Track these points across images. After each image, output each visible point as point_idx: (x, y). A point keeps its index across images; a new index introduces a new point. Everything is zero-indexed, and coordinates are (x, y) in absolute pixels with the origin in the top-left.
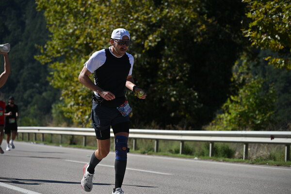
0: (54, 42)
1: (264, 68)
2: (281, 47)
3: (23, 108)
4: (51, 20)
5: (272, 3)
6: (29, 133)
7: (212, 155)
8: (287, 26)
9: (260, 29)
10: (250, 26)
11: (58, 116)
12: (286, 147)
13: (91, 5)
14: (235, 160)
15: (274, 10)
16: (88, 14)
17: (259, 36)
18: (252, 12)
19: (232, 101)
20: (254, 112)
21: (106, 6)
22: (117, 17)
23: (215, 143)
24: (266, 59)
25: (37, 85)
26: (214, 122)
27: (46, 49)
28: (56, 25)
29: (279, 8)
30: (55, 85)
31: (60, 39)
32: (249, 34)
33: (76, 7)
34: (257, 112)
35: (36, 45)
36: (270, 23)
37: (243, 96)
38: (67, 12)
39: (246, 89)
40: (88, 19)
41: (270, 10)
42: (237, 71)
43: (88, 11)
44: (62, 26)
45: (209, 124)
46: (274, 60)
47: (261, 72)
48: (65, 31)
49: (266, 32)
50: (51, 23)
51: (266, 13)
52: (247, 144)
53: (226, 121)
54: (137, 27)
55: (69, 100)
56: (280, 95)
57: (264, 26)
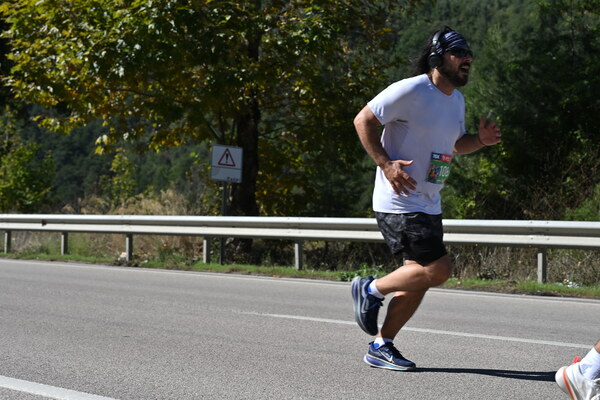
1: (38, 128)
2: (54, 102)
5: (42, 42)
8: (62, 73)
9: (26, 76)
10: (13, 71)
12: (63, 237)
15: (44, 51)
17: (24, 86)
18: (14, 52)
20: (25, 190)
24: (35, 119)
29: (50, 48)
32: (9, 82)
34: (27, 189)
36: (39, 69)
37: (8, 167)
39: (13, 157)
41: (39, 50)
46: (45, 121)
47: (34, 136)
49: (34, 81)
51: (33, 55)
52: (9, 231)
56: (59, 167)
57: (30, 72)
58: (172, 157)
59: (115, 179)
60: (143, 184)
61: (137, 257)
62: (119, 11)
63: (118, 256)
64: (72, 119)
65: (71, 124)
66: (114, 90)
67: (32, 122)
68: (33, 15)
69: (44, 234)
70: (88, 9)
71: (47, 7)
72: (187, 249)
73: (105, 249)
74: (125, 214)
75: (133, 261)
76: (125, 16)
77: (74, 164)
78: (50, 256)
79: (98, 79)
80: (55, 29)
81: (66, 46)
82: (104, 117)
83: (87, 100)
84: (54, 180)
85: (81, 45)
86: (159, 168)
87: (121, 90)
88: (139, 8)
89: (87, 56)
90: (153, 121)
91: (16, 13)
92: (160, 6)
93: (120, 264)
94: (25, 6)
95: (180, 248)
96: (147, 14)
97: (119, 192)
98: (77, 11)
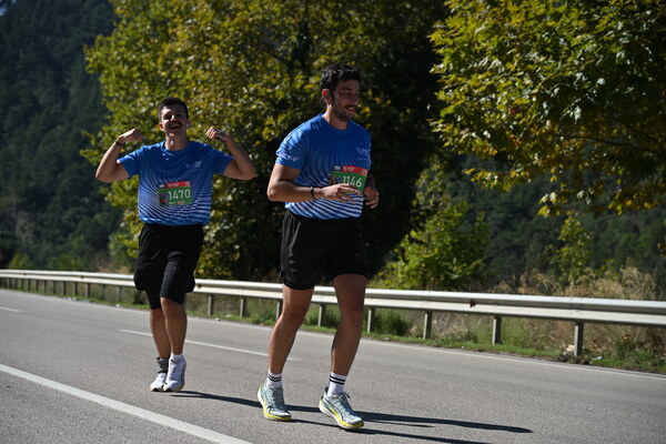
0: (116, 128)
1: (471, 184)
2: (493, 152)
3: (60, 238)
4: (111, 90)
5: (480, 77)
6: (65, 282)
7: (372, 330)
8: (504, 116)
9: (459, 119)
10: (443, 114)
11: (119, 255)
12: (495, 322)
13: (178, 66)
14: (410, 339)
15: (483, 88)
16: (174, 82)
17: (456, 132)
18: (446, 91)
19: (412, 240)
20: (451, 261)
21: (205, 70)
22: (223, 90)
23: (378, 310)
24: (468, 172)
25: (86, 200)
26: (380, 274)
27: (101, 138)
28: (118, 98)
29: (492, 85)
30: (113, 201)
31: (124, 123)
32: (439, 126)
33: (156, 69)
34: (455, 260)
35: (84, 132)
36: (475, 112)
37: (433, 232)
38: (138, 78)
39: (439, 220)
40: (175, 91)
41: (475, 88)
42: (424, 190)
43: (174, 76)
44: (129, 102)
45: (373, 279)
46: (480, 174)
47: (467, 192)
48: (133, 109)
49: (469, 126)
50: (111, 95)
51: (469, 94)
52: (430, 312)
53: (402, 273)
54: (254, 107)
55: (137, 228)
56: (496, 233)
57: (465, 115)
58: (640, 224)
59: (564, 249)
60: (601, 259)
61: (587, 351)
62: (579, 37)
63: (563, 350)
64: (513, 174)
65: (511, 180)
66: (568, 137)
67: (464, 175)
68: (471, 44)
69: (472, 316)
70: (538, 36)
71: (488, 35)
72: (655, 344)
73: (547, 339)
74: (574, 296)
75: (583, 357)
76: (586, 43)
77: (514, 230)
78: (479, 346)
79: (548, 123)
80: (497, 62)
81: (510, 82)
82: (553, 170)
83: (533, 150)
84: (488, 250)
85: (528, 81)
86: (625, 237)
87: (578, 137)
88: (605, 32)
89: (536, 95)
90: (618, 176)
91: (451, 42)
92: (633, 28)
93: (565, 359)
94: (461, 34)
95: (646, 342)
96: (616, 39)
97: (568, 266)
98: (526, 38)
